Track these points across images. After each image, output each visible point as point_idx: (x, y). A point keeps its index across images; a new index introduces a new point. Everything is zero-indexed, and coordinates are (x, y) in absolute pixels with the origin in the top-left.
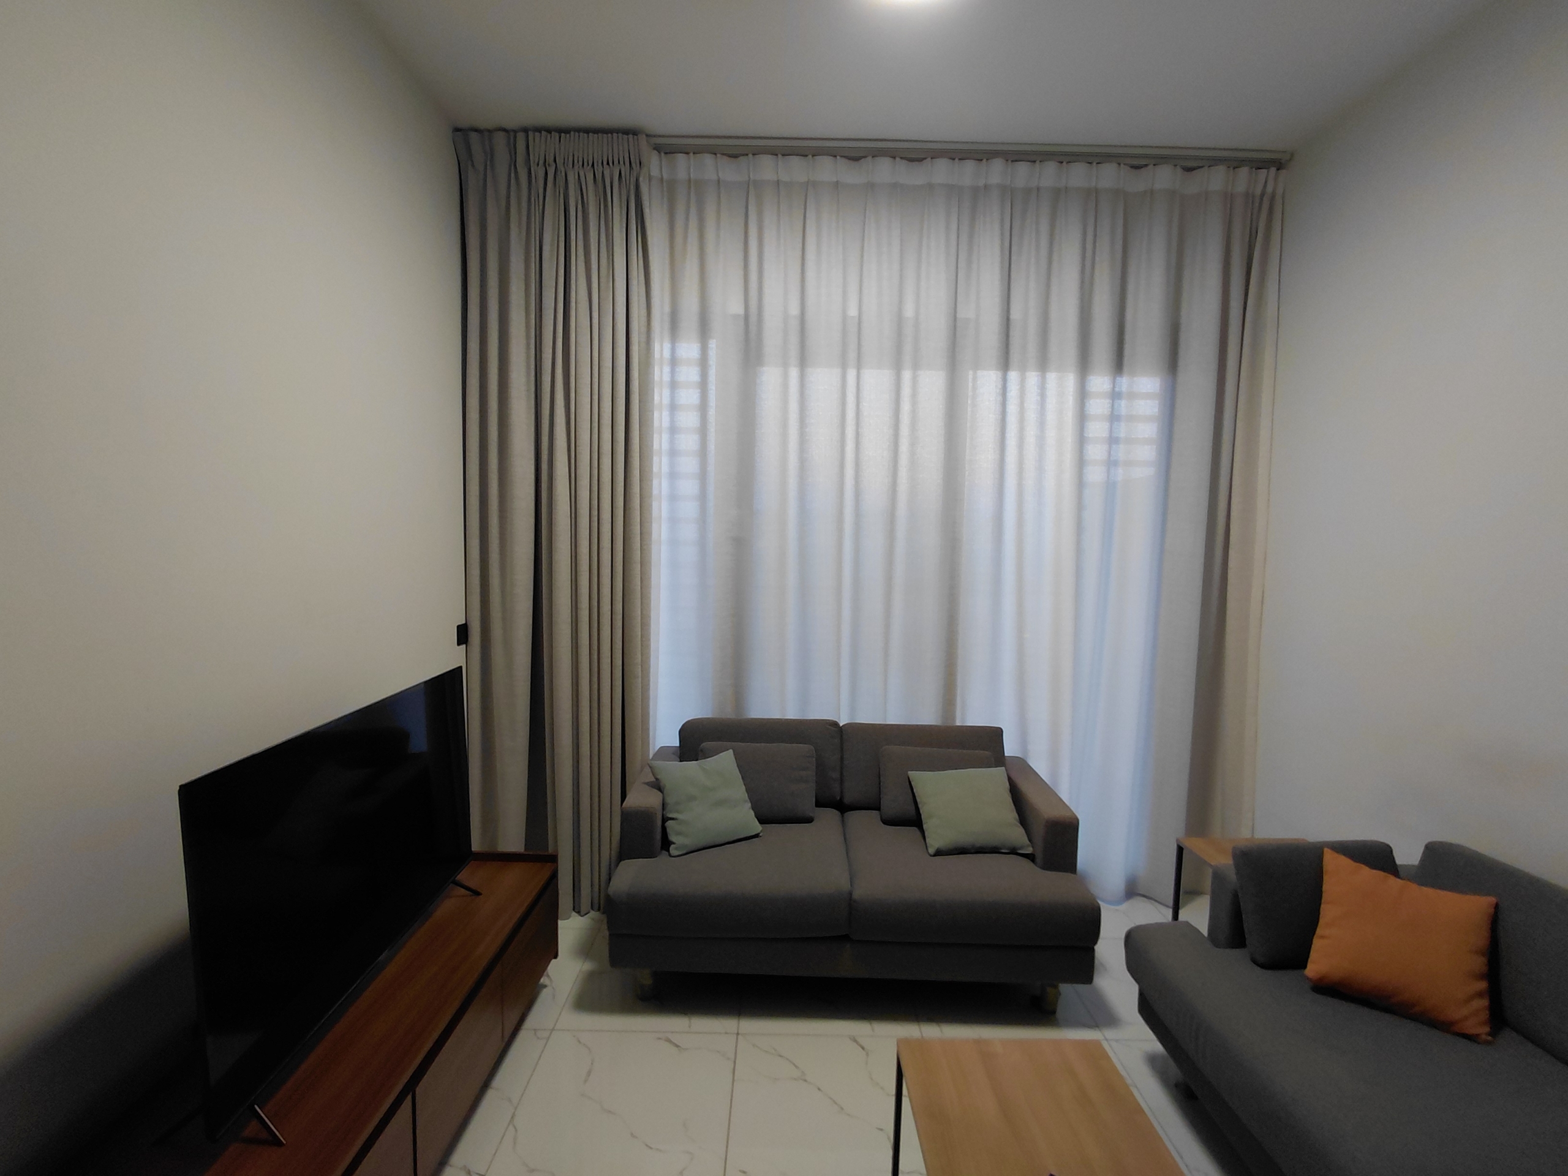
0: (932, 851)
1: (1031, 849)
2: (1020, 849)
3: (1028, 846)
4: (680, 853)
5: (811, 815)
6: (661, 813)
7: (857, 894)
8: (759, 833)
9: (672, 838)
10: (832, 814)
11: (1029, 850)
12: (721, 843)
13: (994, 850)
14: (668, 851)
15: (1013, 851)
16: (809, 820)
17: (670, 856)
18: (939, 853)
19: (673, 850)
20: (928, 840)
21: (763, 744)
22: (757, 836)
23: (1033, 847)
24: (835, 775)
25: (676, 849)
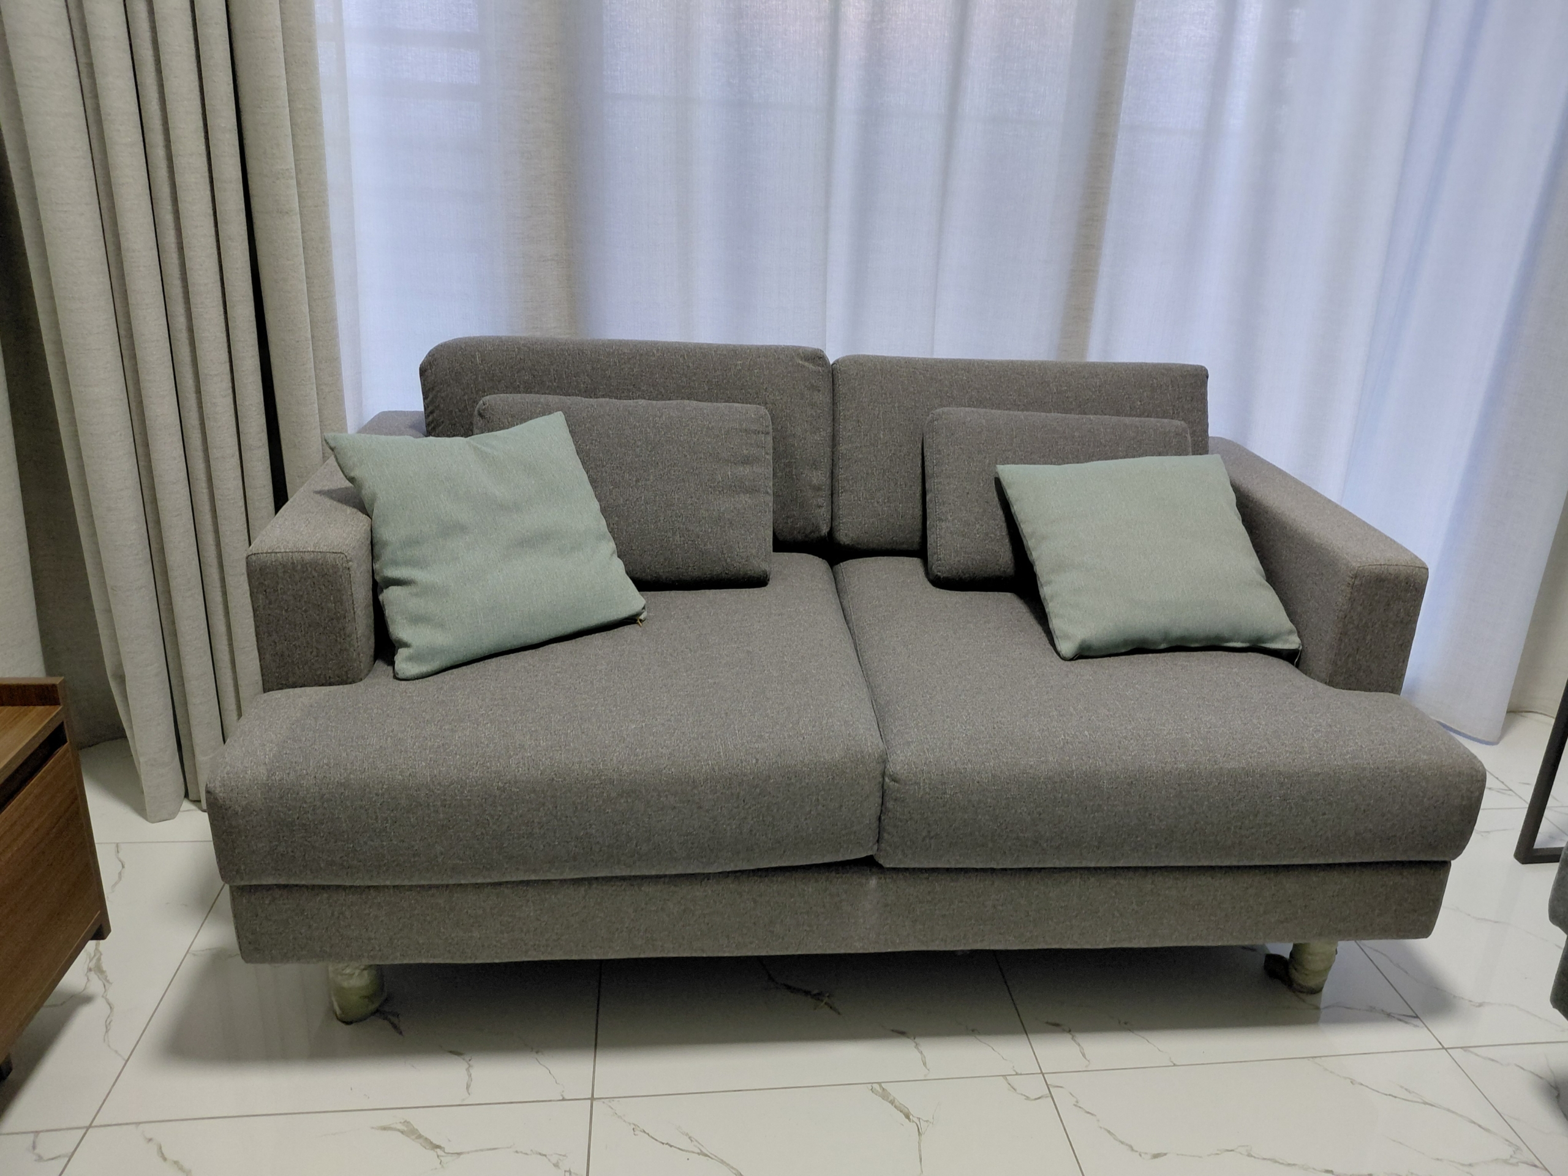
0: (1067, 647)
1: (1297, 640)
2: (1273, 639)
3: (1290, 632)
4: (425, 668)
5: (765, 566)
6: (366, 566)
7: (901, 761)
8: (639, 614)
9: (400, 630)
10: (811, 567)
11: (1292, 642)
12: (536, 641)
13: (1214, 645)
14: (392, 663)
15: (1256, 647)
16: (759, 581)
17: (396, 677)
18: (1084, 653)
19: (403, 663)
20: (1055, 623)
21: (642, 402)
22: (631, 620)
23: (1300, 637)
24: (819, 477)
25: (410, 659)
